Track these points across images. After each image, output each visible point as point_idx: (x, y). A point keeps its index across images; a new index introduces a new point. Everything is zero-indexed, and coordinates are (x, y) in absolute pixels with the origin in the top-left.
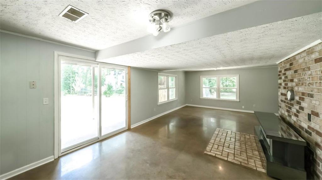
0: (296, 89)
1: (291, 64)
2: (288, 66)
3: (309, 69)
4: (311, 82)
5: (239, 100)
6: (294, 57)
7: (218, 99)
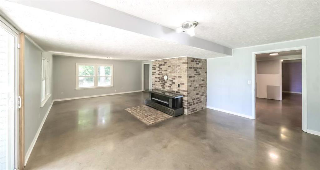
0: (170, 74)
1: (165, 63)
2: (163, 63)
3: (179, 66)
4: (180, 71)
5: (113, 86)
6: (168, 60)
7: (96, 87)
